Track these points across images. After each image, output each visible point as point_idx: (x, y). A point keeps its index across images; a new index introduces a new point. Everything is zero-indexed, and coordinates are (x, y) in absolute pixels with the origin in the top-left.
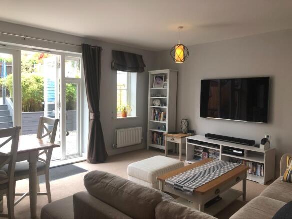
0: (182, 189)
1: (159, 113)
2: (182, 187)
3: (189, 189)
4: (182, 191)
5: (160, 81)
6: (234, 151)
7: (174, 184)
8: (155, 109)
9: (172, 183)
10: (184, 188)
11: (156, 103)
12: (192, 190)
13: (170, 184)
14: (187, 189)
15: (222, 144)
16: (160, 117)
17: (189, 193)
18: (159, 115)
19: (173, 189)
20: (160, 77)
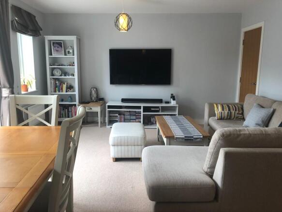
0: (192, 138)
1: (60, 84)
2: (192, 137)
3: (199, 137)
4: (192, 140)
5: (59, 49)
6: (152, 109)
7: (184, 137)
8: (56, 79)
9: (182, 137)
10: (194, 137)
11: (56, 73)
12: (202, 137)
13: (180, 138)
14: (197, 137)
15: (142, 105)
16: (62, 88)
17: (198, 140)
18: (61, 86)
19: (184, 141)
20: (57, 43)
